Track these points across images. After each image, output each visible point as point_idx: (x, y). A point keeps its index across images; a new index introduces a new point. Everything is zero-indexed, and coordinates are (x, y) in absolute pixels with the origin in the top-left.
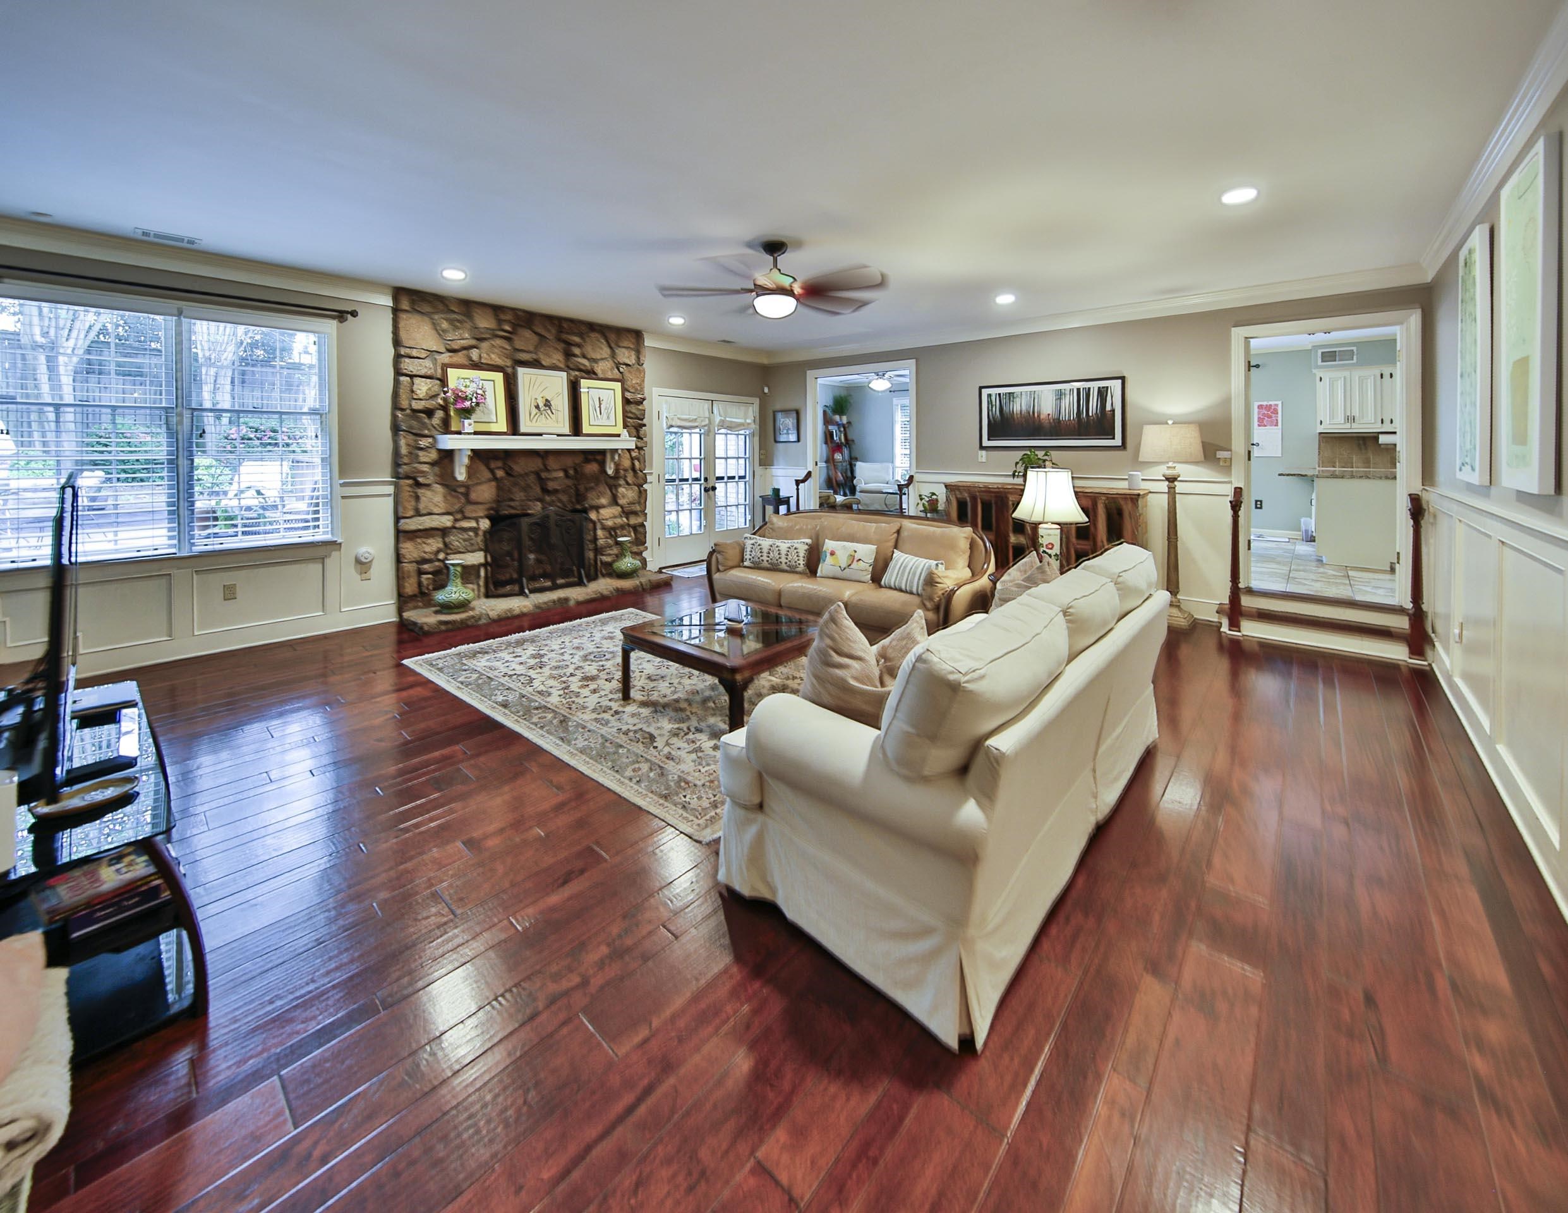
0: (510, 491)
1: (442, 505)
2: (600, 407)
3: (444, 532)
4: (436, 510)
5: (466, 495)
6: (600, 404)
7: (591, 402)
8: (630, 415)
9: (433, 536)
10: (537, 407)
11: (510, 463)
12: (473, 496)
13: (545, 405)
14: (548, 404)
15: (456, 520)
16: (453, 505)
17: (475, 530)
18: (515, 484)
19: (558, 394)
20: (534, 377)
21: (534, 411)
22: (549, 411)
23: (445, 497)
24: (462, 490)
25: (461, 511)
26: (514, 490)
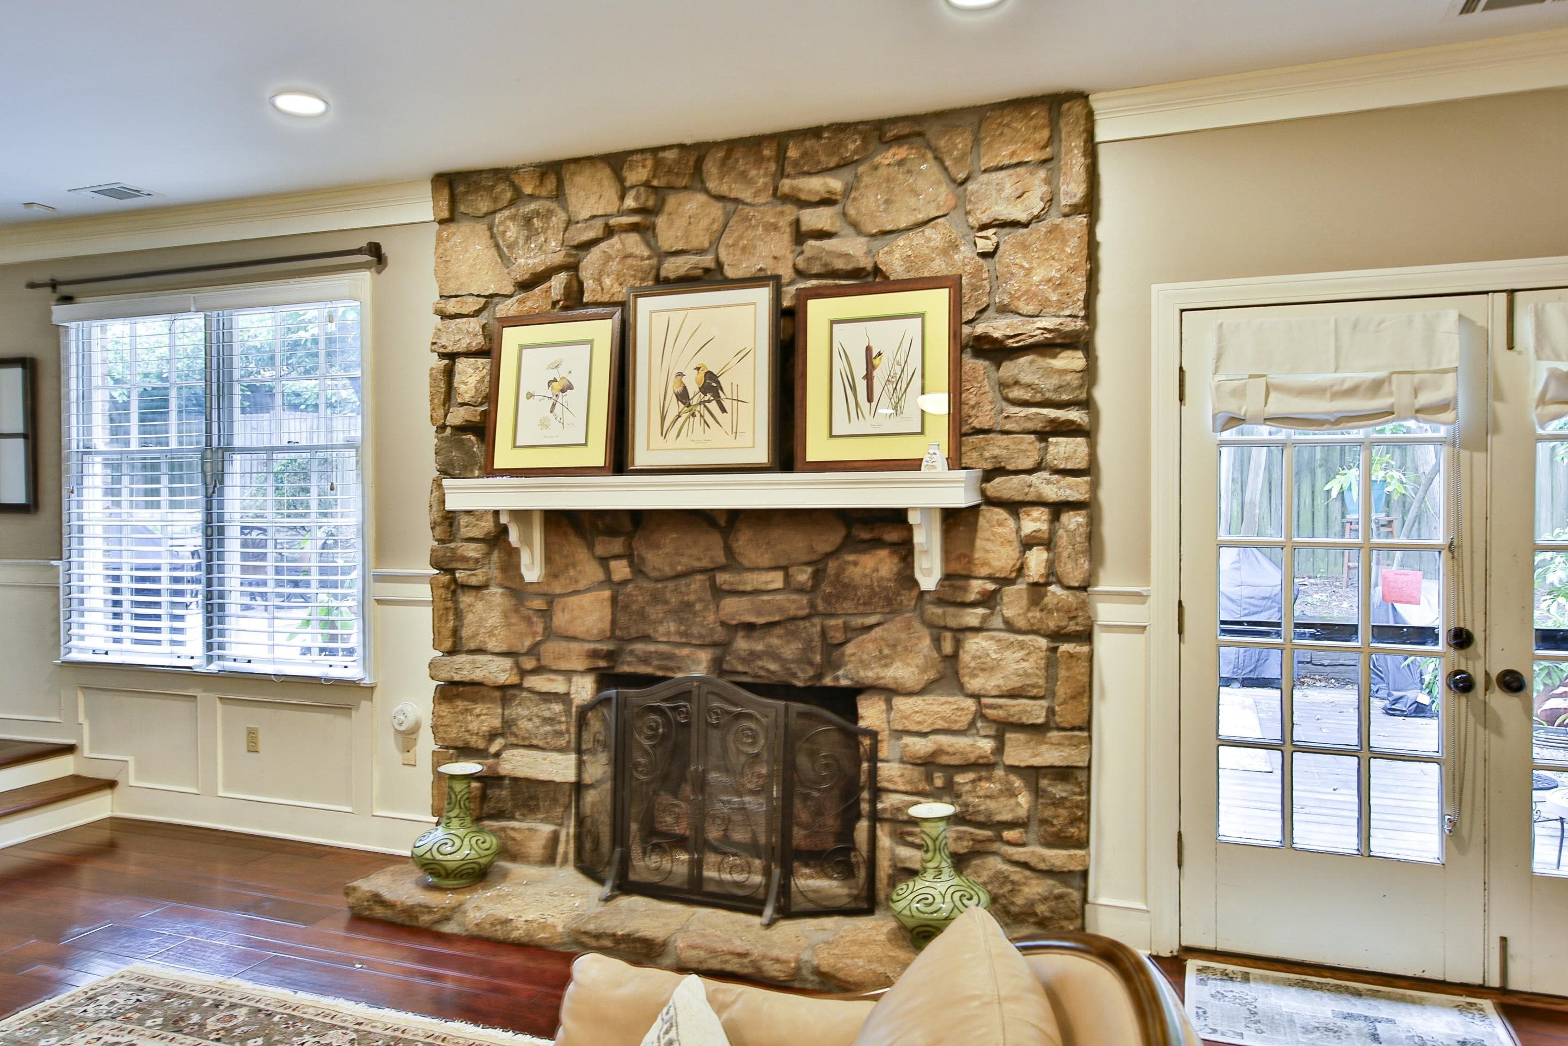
0: (642, 615)
1: (501, 632)
2: (869, 377)
3: (506, 693)
4: (492, 645)
5: (546, 614)
6: (870, 367)
7: (839, 364)
8: (1016, 393)
9: (483, 699)
10: (683, 396)
11: (641, 549)
12: (560, 620)
13: (704, 389)
14: (711, 385)
15: (523, 673)
16: (522, 635)
17: (564, 698)
18: (656, 598)
19: (742, 355)
20: (676, 318)
21: (674, 407)
22: (713, 406)
23: (506, 616)
24: (538, 604)
25: (533, 651)
26: (655, 612)
